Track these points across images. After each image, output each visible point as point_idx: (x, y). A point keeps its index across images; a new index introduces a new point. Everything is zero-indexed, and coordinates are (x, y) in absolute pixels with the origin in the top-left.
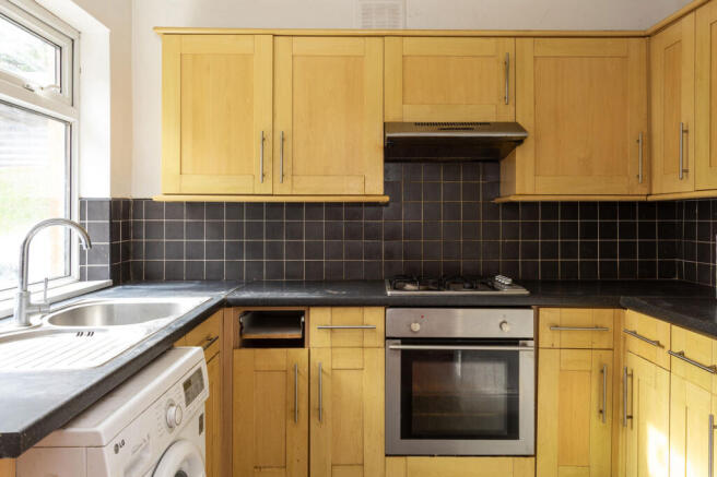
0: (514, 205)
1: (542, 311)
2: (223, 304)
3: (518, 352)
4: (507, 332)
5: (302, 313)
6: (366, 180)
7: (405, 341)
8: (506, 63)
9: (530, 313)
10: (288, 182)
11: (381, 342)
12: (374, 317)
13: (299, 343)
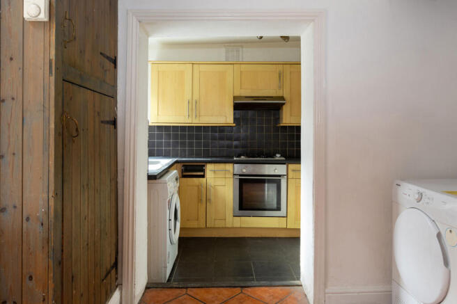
0: (285, 127)
1: (289, 165)
2: (177, 162)
3: (280, 180)
4: (277, 173)
5: (204, 166)
6: (225, 117)
7: (240, 175)
8: (280, 74)
9: (285, 166)
10: (198, 119)
11: (231, 176)
12: (229, 167)
13: (203, 176)
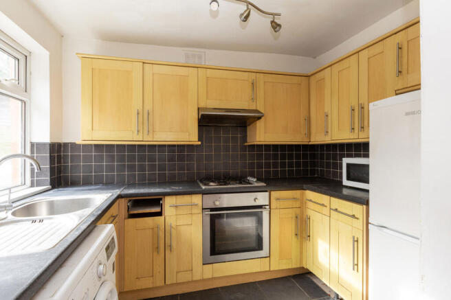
1: (273, 193)
2: (120, 197)
3: (262, 212)
4: (258, 203)
5: (161, 199)
6: (189, 135)
7: (212, 210)
8: (253, 84)
9: (267, 194)
10: (151, 135)
11: (201, 211)
12: (197, 199)
13: (160, 214)
